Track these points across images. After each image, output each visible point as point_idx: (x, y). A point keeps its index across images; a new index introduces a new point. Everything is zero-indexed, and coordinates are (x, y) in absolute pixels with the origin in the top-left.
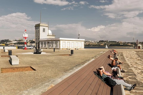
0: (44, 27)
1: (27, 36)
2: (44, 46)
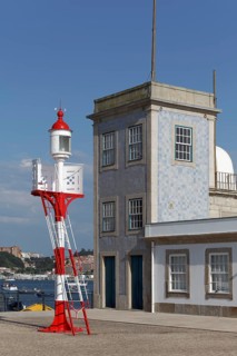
0: (186, 120)
1: (75, 189)
2: (207, 290)
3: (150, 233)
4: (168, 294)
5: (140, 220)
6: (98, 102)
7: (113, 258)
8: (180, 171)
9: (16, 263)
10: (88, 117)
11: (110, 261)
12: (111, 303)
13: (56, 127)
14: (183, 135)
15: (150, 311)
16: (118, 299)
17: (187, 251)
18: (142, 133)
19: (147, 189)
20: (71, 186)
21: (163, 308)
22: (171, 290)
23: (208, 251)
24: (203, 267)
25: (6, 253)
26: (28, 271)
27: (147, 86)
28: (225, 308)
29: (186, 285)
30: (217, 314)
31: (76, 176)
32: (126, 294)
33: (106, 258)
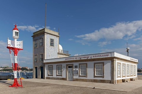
2: (57, 74)
3: (45, 62)
4: (48, 75)
5: (43, 59)
6: (34, 33)
7: (37, 67)
8: (51, 48)
9: (27, 70)
10: (32, 36)
11: (36, 68)
12: (36, 77)
13: (14, 29)
14: (52, 41)
15: (44, 79)
16: (38, 76)
17: (52, 66)
18: (43, 40)
19: (44, 52)
20: (20, 47)
21: (47, 78)
22: (49, 74)
23: (57, 65)
24: (56, 70)
25: (25, 68)
26: (29, 71)
27: (44, 29)
28: (60, 78)
29: (52, 73)
30: (59, 80)
31: (21, 44)
32: (39, 75)
33: (35, 67)
